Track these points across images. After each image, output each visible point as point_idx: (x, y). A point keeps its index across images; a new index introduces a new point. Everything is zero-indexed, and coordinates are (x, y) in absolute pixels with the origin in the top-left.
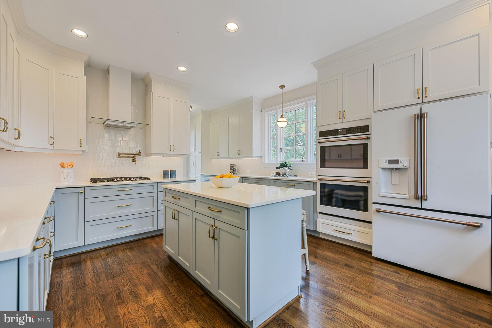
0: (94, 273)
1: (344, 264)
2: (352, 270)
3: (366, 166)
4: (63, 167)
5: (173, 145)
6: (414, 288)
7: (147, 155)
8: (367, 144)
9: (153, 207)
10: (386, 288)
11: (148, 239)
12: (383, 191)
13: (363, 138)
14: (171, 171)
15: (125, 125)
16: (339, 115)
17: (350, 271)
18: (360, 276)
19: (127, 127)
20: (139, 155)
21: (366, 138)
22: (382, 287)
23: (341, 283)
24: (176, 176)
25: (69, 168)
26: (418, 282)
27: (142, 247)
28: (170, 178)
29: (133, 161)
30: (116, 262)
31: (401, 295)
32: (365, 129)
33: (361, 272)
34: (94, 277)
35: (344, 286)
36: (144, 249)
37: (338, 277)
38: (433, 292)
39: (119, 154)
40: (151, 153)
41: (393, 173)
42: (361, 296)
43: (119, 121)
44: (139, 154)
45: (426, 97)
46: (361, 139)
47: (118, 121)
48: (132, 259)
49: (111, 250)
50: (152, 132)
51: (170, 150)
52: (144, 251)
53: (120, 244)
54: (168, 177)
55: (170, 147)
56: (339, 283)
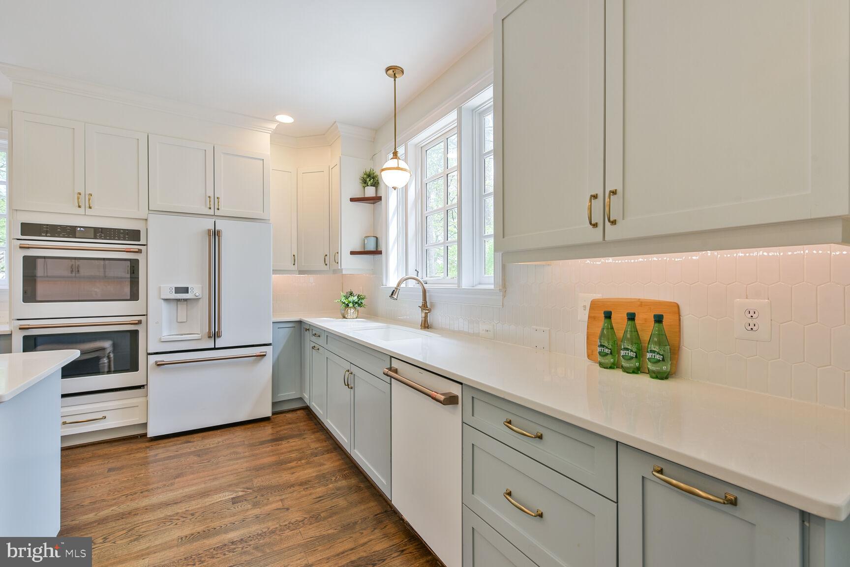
1: (107, 470)
2: (125, 470)
3: (134, 296)
6: (214, 447)
8: (137, 261)
10: (185, 464)
12: (166, 334)
13: (131, 250)
16: (78, 198)
17: (122, 473)
18: (143, 471)
21: (137, 250)
22: (180, 466)
23: (120, 495)
26: (214, 439)
31: (205, 461)
32: (134, 235)
33: (141, 466)
35: (127, 495)
37: (110, 491)
38: (231, 442)
41: (179, 306)
42: (159, 491)
45: (218, 209)
46: (127, 252)
56: (116, 496)
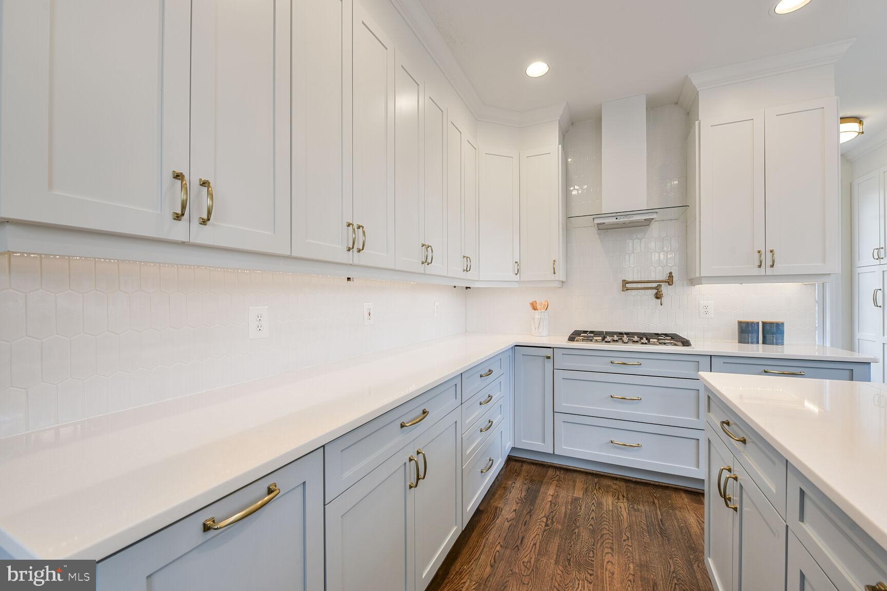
0: (547, 525)
4: (535, 309)
5: (768, 249)
7: (693, 281)
9: (698, 417)
11: (684, 495)
14: (764, 323)
15: (630, 219)
19: (638, 222)
20: (668, 282)
24: (783, 339)
25: (541, 312)
27: (659, 513)
28: (764, 343)
29: (657, 298)
30: (592, 522)
34: (541, 536)
36: (661, 521)
39: (625, 282)
40: (697, 275)
43: (618, 214)
44: (670, 281)
47: (616, 215)
48: (625, 537)
49: (596, 484)
50: (700, 222)
51: (758, 263)
52: (661, 528)
53: (616, 479)
54: (755, 340)
55: (758, 255)
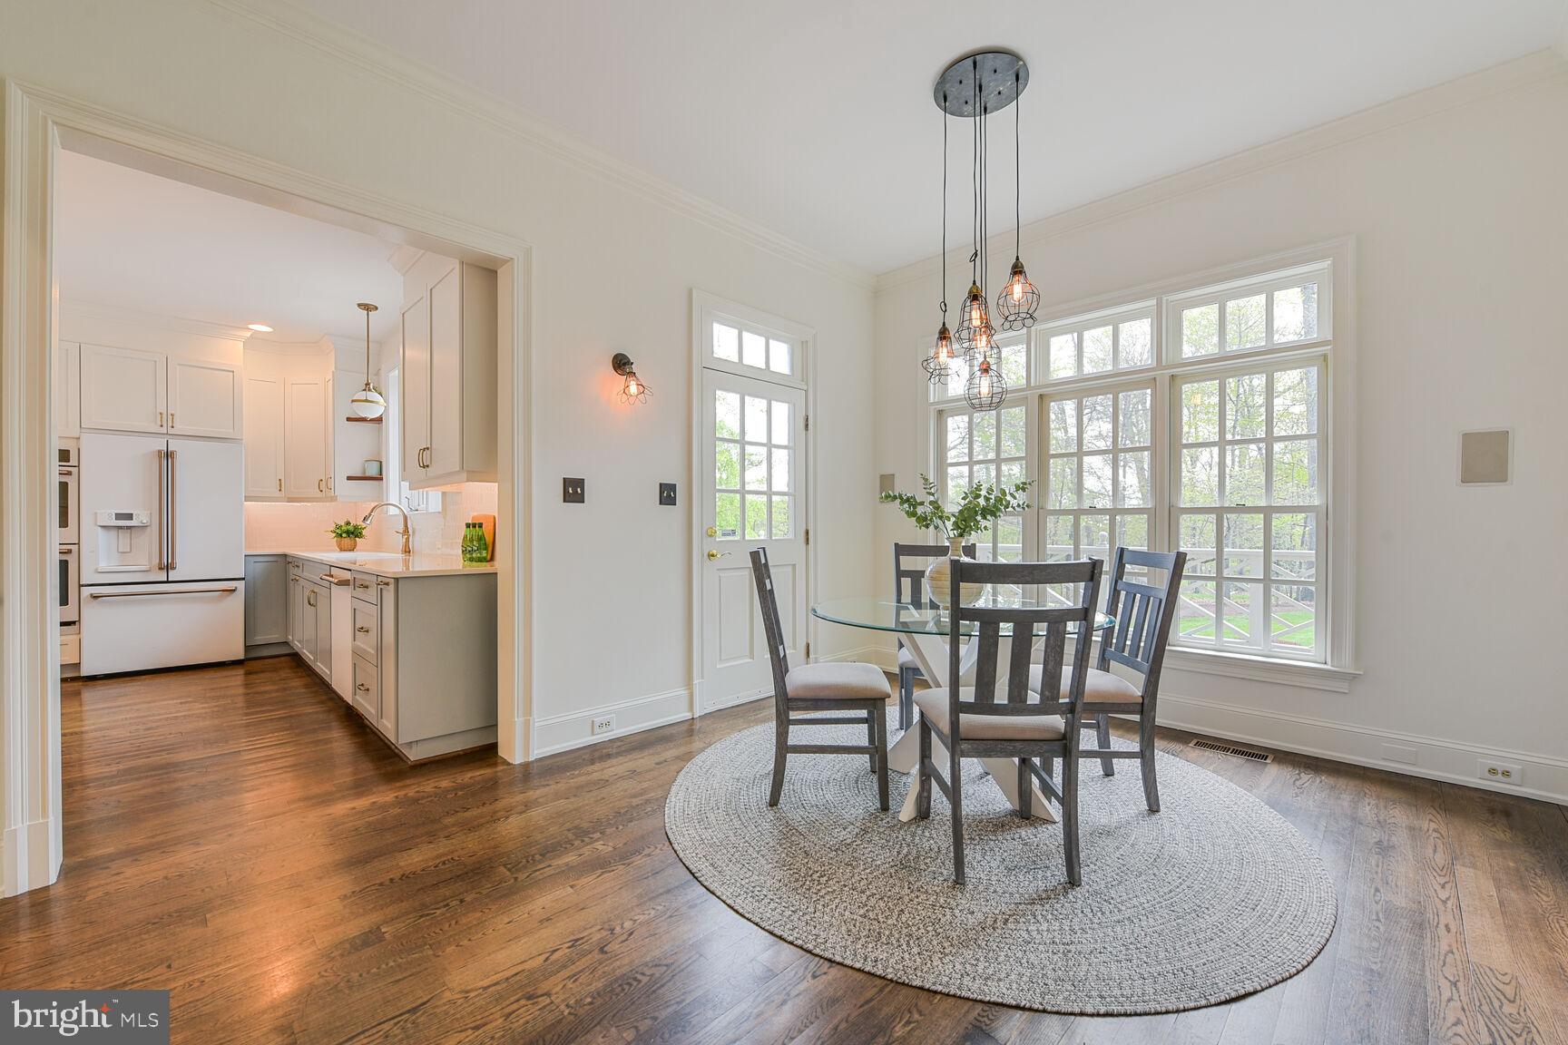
8: (68, 484)
12: (103, 565)
21: (66, 472)
41: (120, 534)
45: (173, 427)
